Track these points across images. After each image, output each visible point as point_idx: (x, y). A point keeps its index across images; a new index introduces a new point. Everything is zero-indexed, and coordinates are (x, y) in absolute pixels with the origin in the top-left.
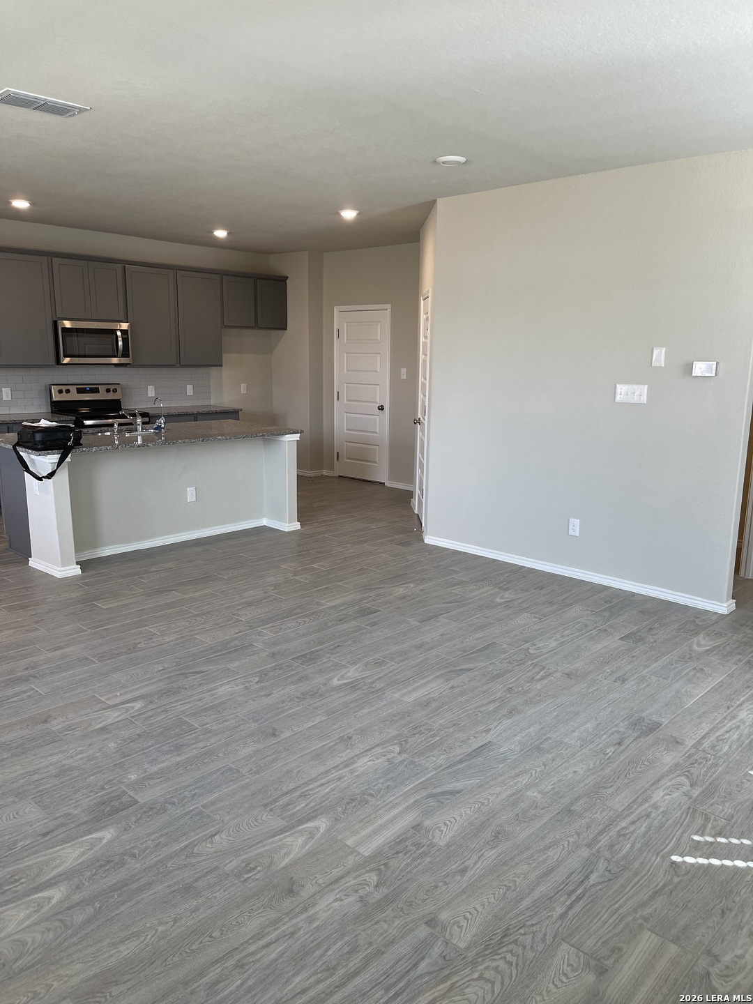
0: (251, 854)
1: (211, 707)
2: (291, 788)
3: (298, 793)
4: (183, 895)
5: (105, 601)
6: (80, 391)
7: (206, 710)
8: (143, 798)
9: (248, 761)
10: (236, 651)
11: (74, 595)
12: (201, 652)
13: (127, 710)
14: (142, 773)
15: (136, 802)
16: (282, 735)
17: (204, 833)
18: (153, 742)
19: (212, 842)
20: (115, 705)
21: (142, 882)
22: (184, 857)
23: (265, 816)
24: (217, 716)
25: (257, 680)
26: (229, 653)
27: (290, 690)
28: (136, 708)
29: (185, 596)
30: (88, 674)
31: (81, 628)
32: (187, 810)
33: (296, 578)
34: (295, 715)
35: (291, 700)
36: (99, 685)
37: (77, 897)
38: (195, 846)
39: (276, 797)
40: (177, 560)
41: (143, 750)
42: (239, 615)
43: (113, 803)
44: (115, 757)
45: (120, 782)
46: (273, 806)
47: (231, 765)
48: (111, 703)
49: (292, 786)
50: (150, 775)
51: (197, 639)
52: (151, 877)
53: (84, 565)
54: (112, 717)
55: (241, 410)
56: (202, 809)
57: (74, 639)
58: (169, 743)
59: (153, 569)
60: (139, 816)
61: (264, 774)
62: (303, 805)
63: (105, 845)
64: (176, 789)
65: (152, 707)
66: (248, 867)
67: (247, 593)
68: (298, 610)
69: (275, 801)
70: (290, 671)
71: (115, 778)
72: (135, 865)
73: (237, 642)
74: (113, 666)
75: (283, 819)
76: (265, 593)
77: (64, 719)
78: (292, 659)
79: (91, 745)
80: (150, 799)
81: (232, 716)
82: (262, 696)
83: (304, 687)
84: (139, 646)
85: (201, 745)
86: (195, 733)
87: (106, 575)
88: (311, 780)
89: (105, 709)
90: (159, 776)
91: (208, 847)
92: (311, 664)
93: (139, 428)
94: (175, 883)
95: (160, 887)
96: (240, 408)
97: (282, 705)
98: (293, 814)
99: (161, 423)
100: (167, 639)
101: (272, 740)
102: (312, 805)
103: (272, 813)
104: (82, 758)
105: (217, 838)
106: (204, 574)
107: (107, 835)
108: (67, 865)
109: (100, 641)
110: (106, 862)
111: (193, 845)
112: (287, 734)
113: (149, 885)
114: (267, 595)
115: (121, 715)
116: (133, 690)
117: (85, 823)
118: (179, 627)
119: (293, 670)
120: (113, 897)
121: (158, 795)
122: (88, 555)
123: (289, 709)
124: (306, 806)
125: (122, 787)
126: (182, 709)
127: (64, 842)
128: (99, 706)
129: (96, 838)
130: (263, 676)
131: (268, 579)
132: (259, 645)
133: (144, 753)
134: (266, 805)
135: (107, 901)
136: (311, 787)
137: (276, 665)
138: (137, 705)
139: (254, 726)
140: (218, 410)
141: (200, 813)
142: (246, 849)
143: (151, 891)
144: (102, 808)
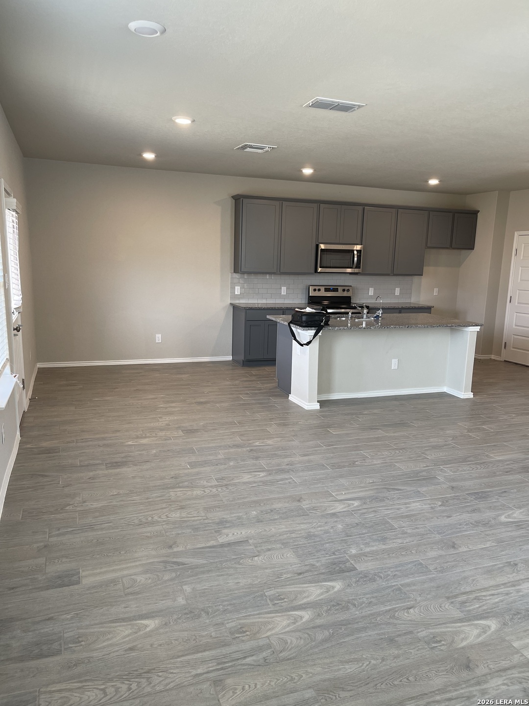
0: (437, 630)
1: (407, 516)
2: (468, 590)
3: (472, 596)
4: (388, 643)
5: (335, 429)
6: (327, 290)
7: (402, 517)
8: (361, 567)
9: (434, 561)
10: (424, 479)
11: (315, 422)
12: (399, 475)
13: (349, 506)
14: (359, 551)
15: (355, 569)
16: (460, 549)
17: (402, 605)
18: (367, 531)
19: (408, 613)
20: (341, 500)
21: (361, 625)
22: (388, 617)
23: (447, 606)
24: (410, 523)
25: (440, 504)
26: (419, 480)
27: (465, 516)
28: (355, 505)
29: (387, 434)
30: (324, 476)
31: (320, 445)
32: (390, 585)
33: (470, 434)
34: (470, 536)
35: (467, 525)
36: (331, 484)
37: (319, 622)
38: (397, 611)
39: (456, 594)
40: (382, 408)
41: (360, 534)
42: (426, 454)
43: (340, 565)
44: (341, 535)
45: (345, 552)
46: (454, 600)
47: (421, 561)
48: (339, 498)
49: (468, 589)
50: (365, 553)
51: (396, 466)
52: (366, 623)
53: (322, 403)
54: (339, 508)
55: (433, 307)
56: (401, 587)
57: (315, 450)
58: (377, 534)
59: (366, 412)
60: (358, 579)
61: (446, 574)
62: (477, 606)
63: (336, 593)
64: (382, 567)
65: (365, 506)
66: (434, 639)
67: (432, 439)
68: (472, 459)
69: (456, 596)
70: (465, 502)
71: (342, 549)
72: (355, 612)
73: (424, 473)
74: (340, 474)
75: (462, 612)
76: (446, 441)
77: (310, 502)
78: (467, 494)
79: (326, 523)
80: (364, 569)
81: (421, 526)
82: (444, 517)
83: (476, 516)
84: (356, 463)
85: (399, 541)
86: (395, 531)
87: (335, 412)
88: (484, 589)
89: (336, 501)
90: (371, 555)
91: (405, 615)
92: (482, 501)
93: (365, 316)
94: (382, 633)
95: (372, 633)
96: (432, 305)
97: (460, 527)
98: (469, 611)
99: (379, 313)
100: (375, 462)
101: (452, 551)
102: (485, 608)
103: (453, 605)
104: (321, 530)
105: (411, 610)
106: (401, 421)
107: (337, 585)
108: (312, 598)
109: (332, 455)
110: (337, 604)
111: (394, 610)
112: (464, 549)
113: (364, 629)
114: (447, 443)
115: (345, 508)
116: (353, 493)
117: (323, 573)
118: (383, 455)
119: (468, 503)
120: (341, 629)
121: (370, 568)
122: (324, 397)
123: (465, 531)
124: (480, 607)
125: (346, 556)
126: (386, 513)
127: (310, 582)
128: (331, 498)
129: (330, 586)
130: (445, 501)
131: (448, 432)
132: (441, 479)
133: (360, 537)
134: (448, 598)
135: (338, 631)
136: (484, 594)
137: (454, 496)
138: (356, 503)
139: (438, 537)
140: (417, 306)
141: (399, 589)
142: (434, 626)
143: (366, 634)
144: (334, 566)
